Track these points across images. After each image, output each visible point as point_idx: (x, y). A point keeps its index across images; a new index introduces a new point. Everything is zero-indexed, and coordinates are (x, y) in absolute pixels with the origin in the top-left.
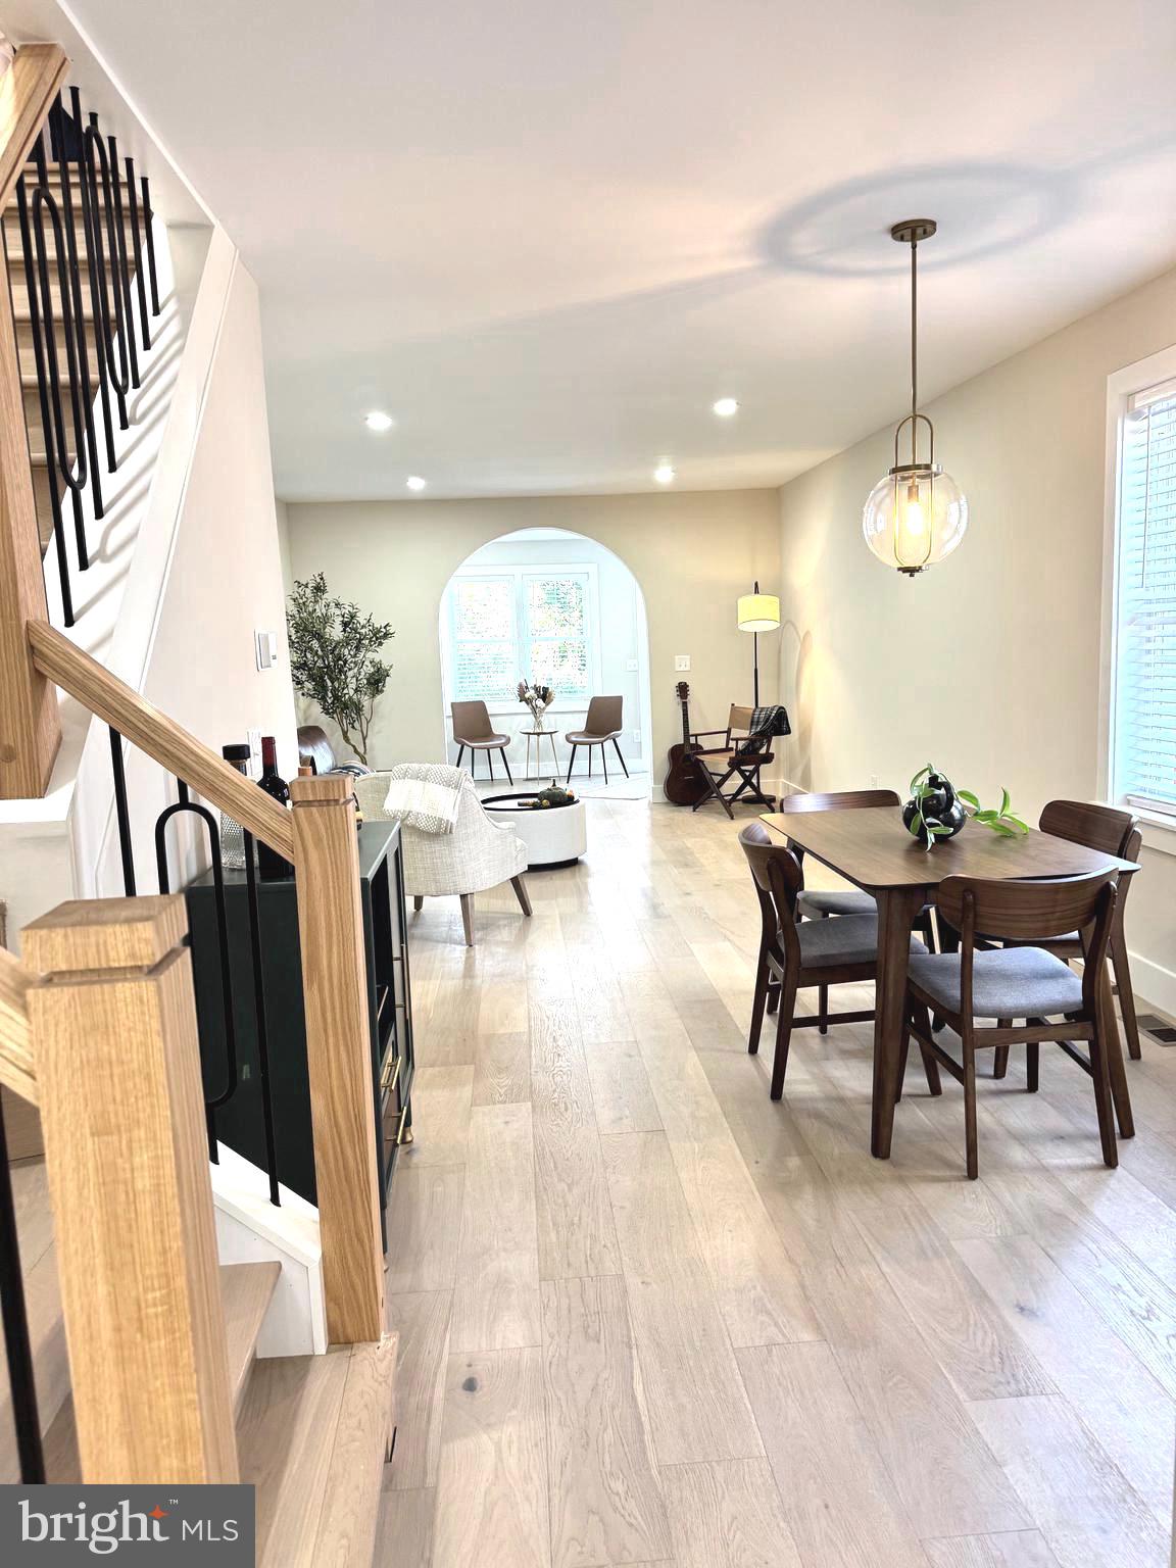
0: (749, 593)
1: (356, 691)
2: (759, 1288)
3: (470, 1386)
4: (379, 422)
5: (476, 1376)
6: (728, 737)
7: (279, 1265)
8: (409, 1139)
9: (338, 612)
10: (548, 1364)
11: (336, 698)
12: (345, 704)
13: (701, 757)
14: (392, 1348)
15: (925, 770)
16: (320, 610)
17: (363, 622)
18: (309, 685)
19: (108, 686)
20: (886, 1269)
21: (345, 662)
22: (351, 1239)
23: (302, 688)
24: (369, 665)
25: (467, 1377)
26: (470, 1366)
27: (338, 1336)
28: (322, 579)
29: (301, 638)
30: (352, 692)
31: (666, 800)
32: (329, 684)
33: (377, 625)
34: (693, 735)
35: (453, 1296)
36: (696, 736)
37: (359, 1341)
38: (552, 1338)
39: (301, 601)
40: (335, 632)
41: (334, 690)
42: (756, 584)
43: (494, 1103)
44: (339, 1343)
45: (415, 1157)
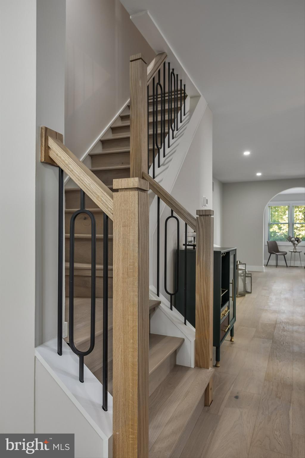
3: (237, 397)
5: (239, 396)
7: (184, 340)
10: (262, 399)
14: (212, 371)
22: (203, 337)
25: (236, 395)
26: (238, 393)
27: (198, 365)
35: (237, 377)
37: (203, 368)
43: (260, 338)
44: (198, 367)
45: (234, 345)
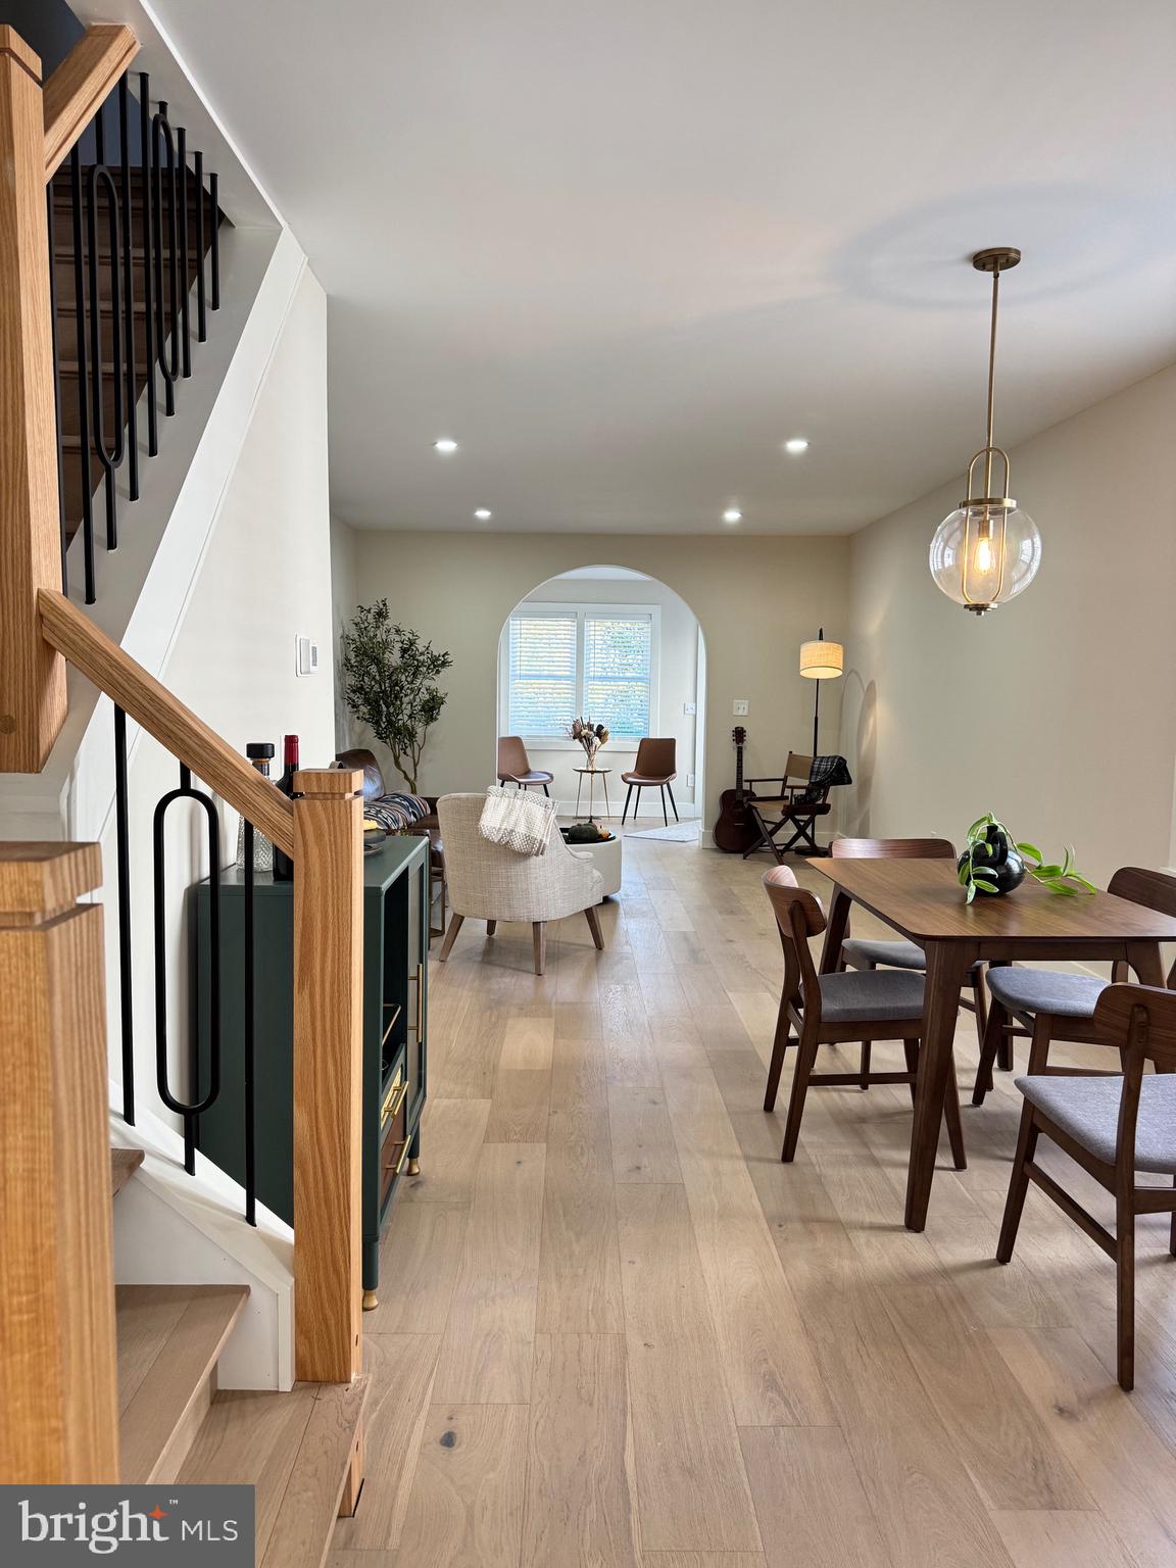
0: (812, 640)
1: (410, 717)
2: (770, 1362)
3: (449, 1441)
4: (446, 446)
5: (456, 1431)
6: (784, 784)
7: (247, 1289)
8: (416, 1170)
9: (397, 638)
10: (534, 1425)
11: (390, 722)
12: (398, 729)
13: (754, 804)
14: (363, 1391)
15: (983, 819)
16: (381, 635)
17: (421, 649)
18: (364, 709)
19: (115, 661)
20: (912, 1353)
21: (402, 688)
22: (326, 1268)
23: (358, 711)
24: (425, 692)
25: (446, 1432)
26: (451, 1419)
27: (305, 1374)
28: (384, 605)
29: (361, 662)
30: (406, 718)
31: (715, 846)
32: (385, 709)
33: (436, 653)
34: (746, 781)
35: (442, 1341)
36: (751, 781)
37: (328, 1381)
38: (542, 1397)
39: (362, 626)
40: (394, 658)
41: (389, 714)
42: (821, 631)
43: (508, 1141)
44: (306, 1383)
45: (420, 1191)
